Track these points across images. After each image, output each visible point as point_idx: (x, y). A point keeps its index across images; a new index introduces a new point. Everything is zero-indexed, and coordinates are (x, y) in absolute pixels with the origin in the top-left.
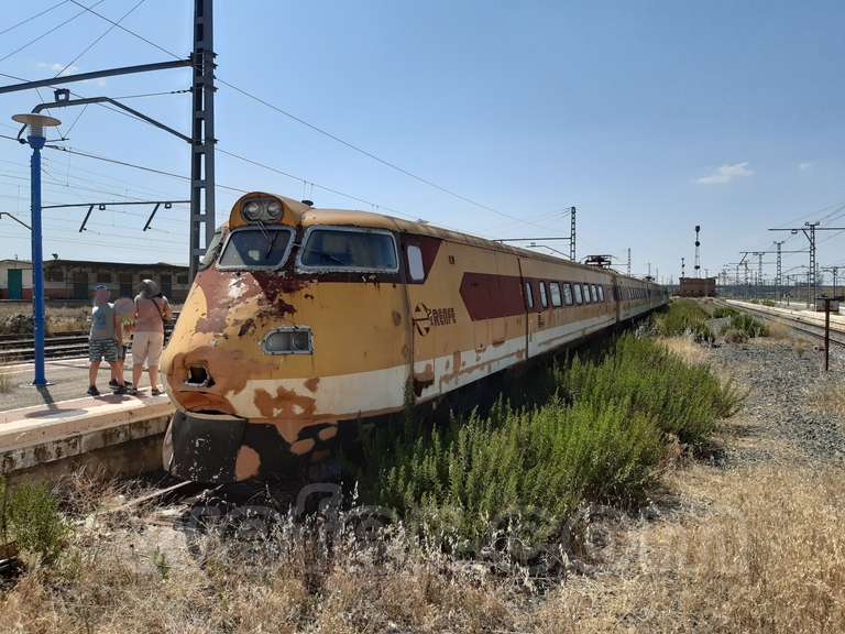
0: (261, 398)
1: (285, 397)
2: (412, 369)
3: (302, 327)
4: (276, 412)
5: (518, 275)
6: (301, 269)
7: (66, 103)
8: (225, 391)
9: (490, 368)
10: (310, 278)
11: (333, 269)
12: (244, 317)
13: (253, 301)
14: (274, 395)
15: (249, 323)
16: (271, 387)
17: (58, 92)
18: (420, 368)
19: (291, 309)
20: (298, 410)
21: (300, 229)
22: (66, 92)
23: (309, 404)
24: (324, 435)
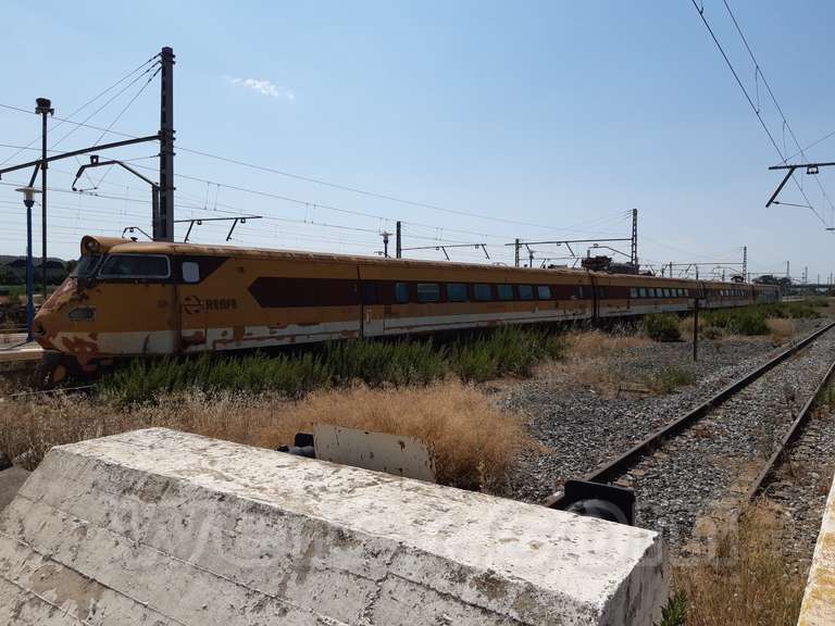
0: (66, 341)
1: (79, 342)
2: (179, 334)
3: (91, 307)
4: (77, 350)
5: (357, 278)
6: (100, 276)
7: (97, 164)
8: (48, 337)
9: (293, 340)
10: (102, 281)
11: (116, 276)
12: (63, 301)
13: (70, 293)
14: (73, 340)
15: (65, 304)
16: (70, 336)
17: (92, 157)
18: (188, 333)
19: (87, 298)
20: (89, 349)
21: (106, 254)
22: (97, 157)
23: (94, 347)
24: (104, 363)
